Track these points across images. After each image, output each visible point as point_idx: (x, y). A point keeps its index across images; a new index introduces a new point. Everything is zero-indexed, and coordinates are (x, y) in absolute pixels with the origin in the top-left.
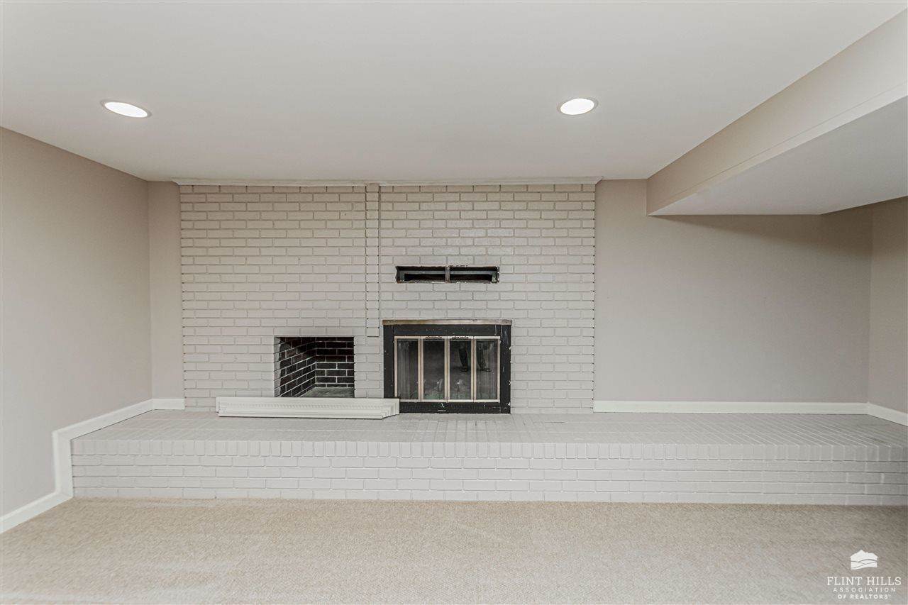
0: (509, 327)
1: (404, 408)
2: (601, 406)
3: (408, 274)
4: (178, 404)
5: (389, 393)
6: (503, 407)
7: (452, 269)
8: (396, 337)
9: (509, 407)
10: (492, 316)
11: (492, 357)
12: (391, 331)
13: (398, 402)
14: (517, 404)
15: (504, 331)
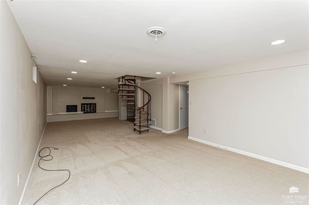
1: (84, 113)
2: (106, 111)
3: (84, 98)
4: (52, 114)
5: (82, 111)
6: (95, 112)
7: (89, 98)
10: (94, 102)
11: (94, 107)
12: (82, 104)
13: (83, 112)
14: (97, 112)
15: (95, 104)
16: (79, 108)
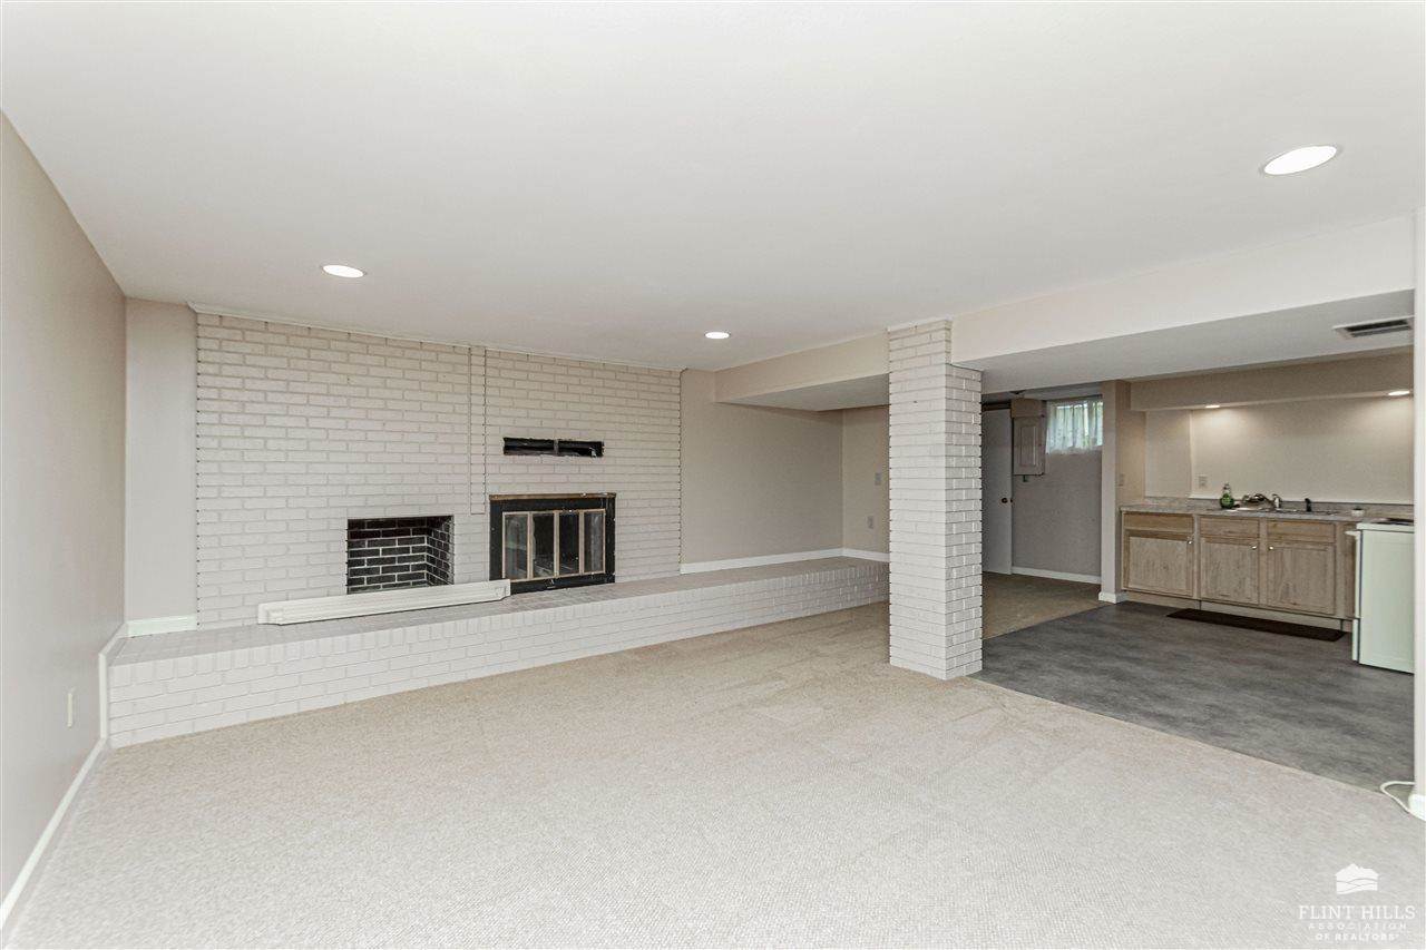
0: (614, 499)
1: (517, 589)
2: (685, 569)
3: (513, 446)
4: (184, 623)
5: (495, 574)
6: (608, 577)
7: (560, 442)
8: (504, 514)
9: (614, 577)
10: (599, 488)
11: (598, 531)
12: (498, 506)
13: (508, 582)
14: (620, 573)
15: (608, 502)
16: (469, 544)
